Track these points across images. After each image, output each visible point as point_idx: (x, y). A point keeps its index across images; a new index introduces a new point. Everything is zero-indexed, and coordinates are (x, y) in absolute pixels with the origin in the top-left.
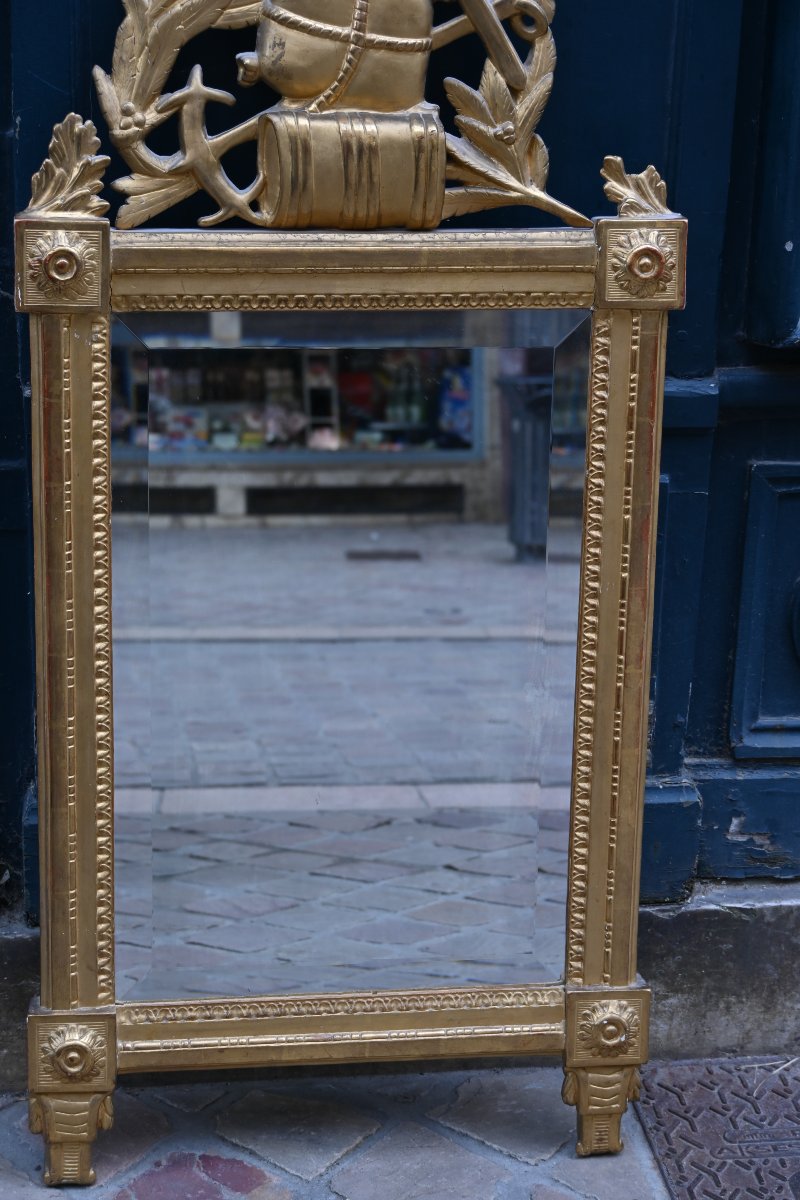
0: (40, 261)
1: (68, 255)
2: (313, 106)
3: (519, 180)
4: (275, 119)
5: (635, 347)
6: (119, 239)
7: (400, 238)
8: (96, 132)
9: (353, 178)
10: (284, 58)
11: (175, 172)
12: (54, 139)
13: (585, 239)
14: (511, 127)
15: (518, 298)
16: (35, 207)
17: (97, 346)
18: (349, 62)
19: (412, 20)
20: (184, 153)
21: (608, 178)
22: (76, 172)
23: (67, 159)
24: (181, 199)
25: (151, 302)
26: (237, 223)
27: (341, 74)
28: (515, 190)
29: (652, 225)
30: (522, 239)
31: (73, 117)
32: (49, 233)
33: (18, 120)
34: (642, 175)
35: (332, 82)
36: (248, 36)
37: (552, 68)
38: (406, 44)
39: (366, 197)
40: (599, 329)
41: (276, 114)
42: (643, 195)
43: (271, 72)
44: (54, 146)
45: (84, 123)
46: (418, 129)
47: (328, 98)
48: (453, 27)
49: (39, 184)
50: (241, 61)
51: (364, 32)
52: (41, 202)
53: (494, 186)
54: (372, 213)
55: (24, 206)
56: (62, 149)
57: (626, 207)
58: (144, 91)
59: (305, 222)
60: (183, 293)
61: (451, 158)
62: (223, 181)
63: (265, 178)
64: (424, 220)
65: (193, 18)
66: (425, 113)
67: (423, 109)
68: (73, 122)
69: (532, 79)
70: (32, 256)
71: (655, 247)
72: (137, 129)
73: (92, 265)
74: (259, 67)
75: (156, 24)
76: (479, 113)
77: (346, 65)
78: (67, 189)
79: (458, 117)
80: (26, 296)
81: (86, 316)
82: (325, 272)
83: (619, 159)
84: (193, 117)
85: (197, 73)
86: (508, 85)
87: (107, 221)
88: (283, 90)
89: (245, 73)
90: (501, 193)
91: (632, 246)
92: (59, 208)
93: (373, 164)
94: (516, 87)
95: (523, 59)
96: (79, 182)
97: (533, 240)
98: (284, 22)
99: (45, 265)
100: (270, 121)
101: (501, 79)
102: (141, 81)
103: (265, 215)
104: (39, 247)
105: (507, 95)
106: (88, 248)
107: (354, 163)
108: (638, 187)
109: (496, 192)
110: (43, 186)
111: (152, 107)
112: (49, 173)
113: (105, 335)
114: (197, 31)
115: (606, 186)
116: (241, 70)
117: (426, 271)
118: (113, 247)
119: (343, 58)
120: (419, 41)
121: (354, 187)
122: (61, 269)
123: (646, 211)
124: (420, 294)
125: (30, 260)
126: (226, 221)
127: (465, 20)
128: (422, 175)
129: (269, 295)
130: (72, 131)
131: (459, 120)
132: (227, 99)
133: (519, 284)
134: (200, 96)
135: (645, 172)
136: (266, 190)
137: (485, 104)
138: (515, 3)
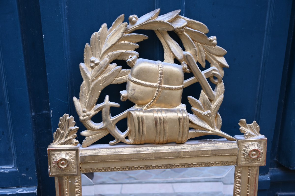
0: (56, 162)
1: (65, 160)
2: (145, 107)
3: (212, 127)
4: (132, 113)
5: (249, 177)
6: (82, 153)
7: (174, 148)
8: (74, 119)
9: (159, 131)
10: (135, 94)
11: (101, 129)
12: (60, 122)
13: (233, 145)
14: (210, 112)
15: (212, 163)
16: (54, 143)
17: (76, 184)
18: (157, 94)
19: (177, 80)
20: (104, 123)
21: (241, 126)
22: (67, 132)
23: (64, 128)
24: (104, 136)
25: (94, 170)
26: (121, 143)
27: (154, 97)
28: (211, 131)
29: (256, 141)
30: (213, 146)
31: (66, 115)
32: (58, 152)
33: (52, 111)
35: (151, 100)
36: (124, 86)
37: (223, 93)
38: (176, 88)
39: (163, 136)
40: (237, 171)
41: (133, 111)
42: (252, 130)
44: (60, 124)
45: (69, 117)
46: (180, 115)
47: (150, 105)
48: (191, 81)
49: (56, 136)
51: (161, 85)
52: (57, 142)
53: (204, 129)
54: (165, 139)
56: (63, 125)
57: (247, 135)
58: (90, 104)
59: (143, 142)
60: (104, 167)
61: (190, 122)
62: (116, 132)
63: (130, 130)
64: (182, 141)
65: (105, 81)
66: (182, 108)
67: (181, 107)
68: (66, 117)
69: (217, 96)
70: (54, 160)
71: (257, 148)
72: (88, 117)
73: (73, 162)
74: (127, 96)
75: (93, 84)
76: (199, 107)
77: (156, 95)
78: (64, 138)
80: (52, 172)
81: (72, 176)
82: (150, 160)
83: (245, 120)
84: (106, 112)
85: (107, 97)
86: (209, 99)
87: (77, 148)
88: (135, 102)
89: (123, 98)
90: (206, 132)
91: (250, 148)
92: (62, 144)
93: (165, 126)
94: (211, 99)
95: (213, 90)
98: (135, 82)
99: (58, 163)
100: (130, 113)
101: (207, 97)
102: (88, 102)
103: (130, 141)
104: (56, 157)
105: (208, 102)
106: (71, 157)
107: (158, 127)
108: (250, 127)
111: (93, 109)
112: (59, 132)
114: (106, 86)
115: (240, 128)
116: (121, 97)
117: (183, 158)
118: (80, 155)
119: (155, 93)
120: (180, 86)
121: (159, 134)
122: (63, 164)
123: (254, 136)
124: (180, 164)
125: (53, 161)
127: (195, 78)
128: (181, 129)
129: (132, 166)
130: (66, 120)
131: (193, 109)
132: (117, 106)
133: (212, 160)
134: (108, 105)
135: (253, 123)
136: (131, 133)
137: (201, 104)
138: (211, 73)
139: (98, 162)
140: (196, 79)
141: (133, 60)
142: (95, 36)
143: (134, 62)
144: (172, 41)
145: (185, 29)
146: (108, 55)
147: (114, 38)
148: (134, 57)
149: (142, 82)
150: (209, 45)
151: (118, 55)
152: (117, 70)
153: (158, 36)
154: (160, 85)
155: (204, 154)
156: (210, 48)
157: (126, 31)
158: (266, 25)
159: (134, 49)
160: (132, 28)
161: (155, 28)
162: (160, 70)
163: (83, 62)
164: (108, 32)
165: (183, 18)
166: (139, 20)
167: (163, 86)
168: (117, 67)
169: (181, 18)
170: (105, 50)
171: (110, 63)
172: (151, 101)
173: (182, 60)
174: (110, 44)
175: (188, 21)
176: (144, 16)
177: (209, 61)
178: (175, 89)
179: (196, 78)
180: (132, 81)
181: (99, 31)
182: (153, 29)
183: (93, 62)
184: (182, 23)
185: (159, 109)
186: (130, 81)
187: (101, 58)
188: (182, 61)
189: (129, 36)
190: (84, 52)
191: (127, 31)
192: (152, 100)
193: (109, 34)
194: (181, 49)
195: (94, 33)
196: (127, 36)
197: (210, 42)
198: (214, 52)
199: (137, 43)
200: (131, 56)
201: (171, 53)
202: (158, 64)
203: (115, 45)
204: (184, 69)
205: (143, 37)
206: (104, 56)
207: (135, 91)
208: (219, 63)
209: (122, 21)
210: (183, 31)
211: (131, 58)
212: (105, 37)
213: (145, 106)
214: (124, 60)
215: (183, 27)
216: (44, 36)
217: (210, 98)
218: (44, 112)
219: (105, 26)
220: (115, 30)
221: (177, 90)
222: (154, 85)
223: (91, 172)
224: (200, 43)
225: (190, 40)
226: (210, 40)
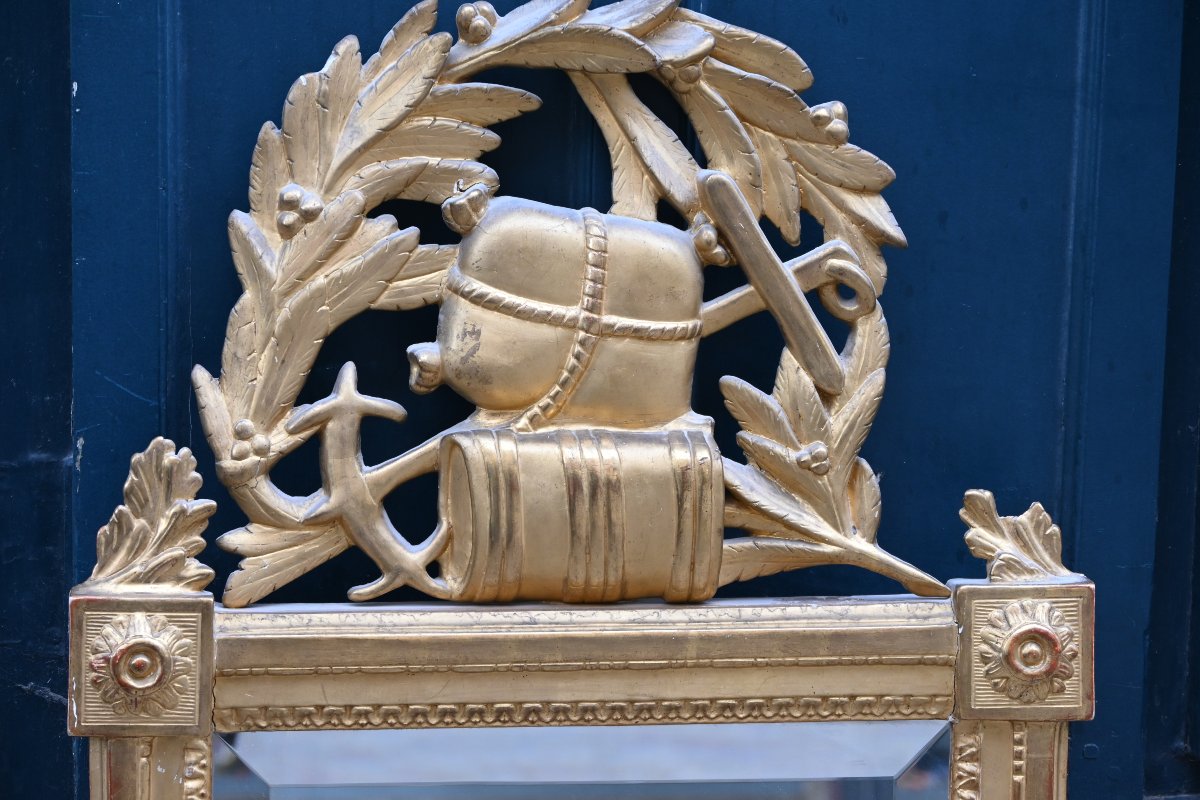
0: (106, 659)
1: (150, 650)
2: (524, 422)
3: (836, 527)
4: (465, 442)
5: (1018, 778)
6: (228, 624)
7: (654, 617)
8: (195, 465)
9: (583, 528)
10: (479, 353)
11: (314, 521)
12: (132, 476)
13: (937, 614)
14: (822, 449)
15: (837, 705)
16: (101, 577)
17: (191, 784)
18: (577, 357)
19: (672, 294)
20: (329, 492)
21: (971, 522)
22: (163, 525)
23: (151, 506)
24: (325, 559)
25: (275, 716)
26: (406, 594)
27: (566, 374)
28: (830, 542)
29: (1040, 593)
30: (842, 617)
31: (161, 444)
32: (121, 617)
33: (80, 443)
34: (1024, 518)
35: (553, 386)
36: (425, 321)
37: (883, 361)
38: (663, 330)
39: (602, 557)
40: (961, 750)
41: (466, 434)
42: (1026, 546)
43: (459, 374)
44: (131, 487)
45: (176, 453)
46: (682, 456)
47: (545, 409)
48: (733, 302)
49: (109, 542)
50: (415, 358)
51: (599, 314)
52: (110, 569)
53: (799, 536)
54: (612, 579)
55: (85, 575)
56: (143, 490)
57: (999, 567)
58: (269, 401)
59: (510, 592)
60: (324, 703)
61: (731, 495)
62: (387, 535)
63: (450, 528)
64: (692, 588)
65: (344, 295)
66: (693, 429)
67: (689, 424)
68: (160, 451)
69: (852, 377)
70: (96, 651)
71: (1045, 627)
72: (257, 458)
73: (186, 664)
74: (442, 366)
75: (287, 305)
76: (774, 427)
77: (572, 361)
78: (149, 550)
79: (741, 433)
80: (86, 711)
81: (176, 740)
82: (542, 670)
83: (987, 494)
84: (342, 440)
85: (349, 373)
86: (818, 388)
87: (208, 597)
88: (476, 398)
89: (420, 375)
90: (806, 547)
91: (1010, 626)
92: (137, 579)
93: (613, 505)
94: (828, 389)
95: (839, 349)
96: (168, 539)
97: (859, 618)
98: (478, 300)
99: (114, 665)
100: (455, 444)
101: (807, 380)
102: (264, 387)
103: (450, 583)
104: (106, 638)
105: (815, 402)
106: (179, 638)
107: (584, 507)
108: (1017, 535)
109: (801, 546)
110: (115, 543)
111: (281, 425)
112: (123, 527)
113: (203, 767)
114: (348, 315)
115: (969, 535)
116: (415, 370)
117: (696, 666)
118: (218, 636)
119: (568, 351)
120: (681, 325)
121: (584, 542)
122: (138, 671)
123: (1031, 572)
124: (686, 700)
125: (92, 658)
126: (390, 593)
127: (751, 292)
128: (688, 523)
129: (455, 704)
130: (159, 465)
131: (744, 439)
132: (393, 411)
133: (838, 684)
134: (353, 408)
135: (1027, 513)
136: (452, 546)
137: (782, 415)
138: (826, 268)
139: (297, 674)
140: (756, 293)
141: (470, 201)
142: (306, 91)
143: (476, 210)
144: (646, 120)
145: (706, 69)
146: (362, 175)
147: (390, 99)
148: (479, 187)
149: (509, 298)
150: (813, 142)
151: (404, 176)
152: (397, 245)
153: (586, 99)
154: (591, 315)
156: (817, 153)
157: (443, 71)
158: (1080, 60)
159: (479, 154)
160: (471, 59)
161: (569, 58)
162: (591, 246)
163: (246, 208)
164: (362, 73)
165: (694, 21)
166: (502, 25)
167: (608, 318)
168: (399, 231)
169: (685, 19)
170: (348, 152)
171: (366, 213)
172: (552, 393)
173: (693, 209)
174: (370, 127)
175: (717, 34)
176: (527, 7)
177: (815, 213)
178: (658, 334)
179: (757, 288)
180: (465, 295)
181: (325, 70)
182: (564, 64)
183: (289, 205)
184: (691, 41)
185: (587, 431)
186: (455, 296)
187: (329, 190)
188: (695, 213)
189: (456, 91)
190: (249, 163)
191: (449, 72)
192: (557, 388)
193: (369, 82)
194: (689, 155)
195: (303, 79)
196: (450, 92)
197: (816, 125)
198: (838, 172)
199: (492, 127)
200: (461, 181)
201: (643, 175)
202: (585, 219)
203: (392, 132)
204: (701, 249)
205: (519, 101)
206: (342, 181)
207: (477, 339)
208: (860, 221)
209: (428, 28)
210: (697, 77)
211: (461, 191)
212: (351, 98)
213: (521, 416)
214: (428, 200)
215: (694, 60)
216: (75, 86)
217: (824, 386)
218: (33, 456)
219: (351, 46)
220: (396, 67)
221: (670, 343)
222: (564, 316)
223: (262, 729)
224: (772, 131)
225: (726, 116)
226: (818, 117)
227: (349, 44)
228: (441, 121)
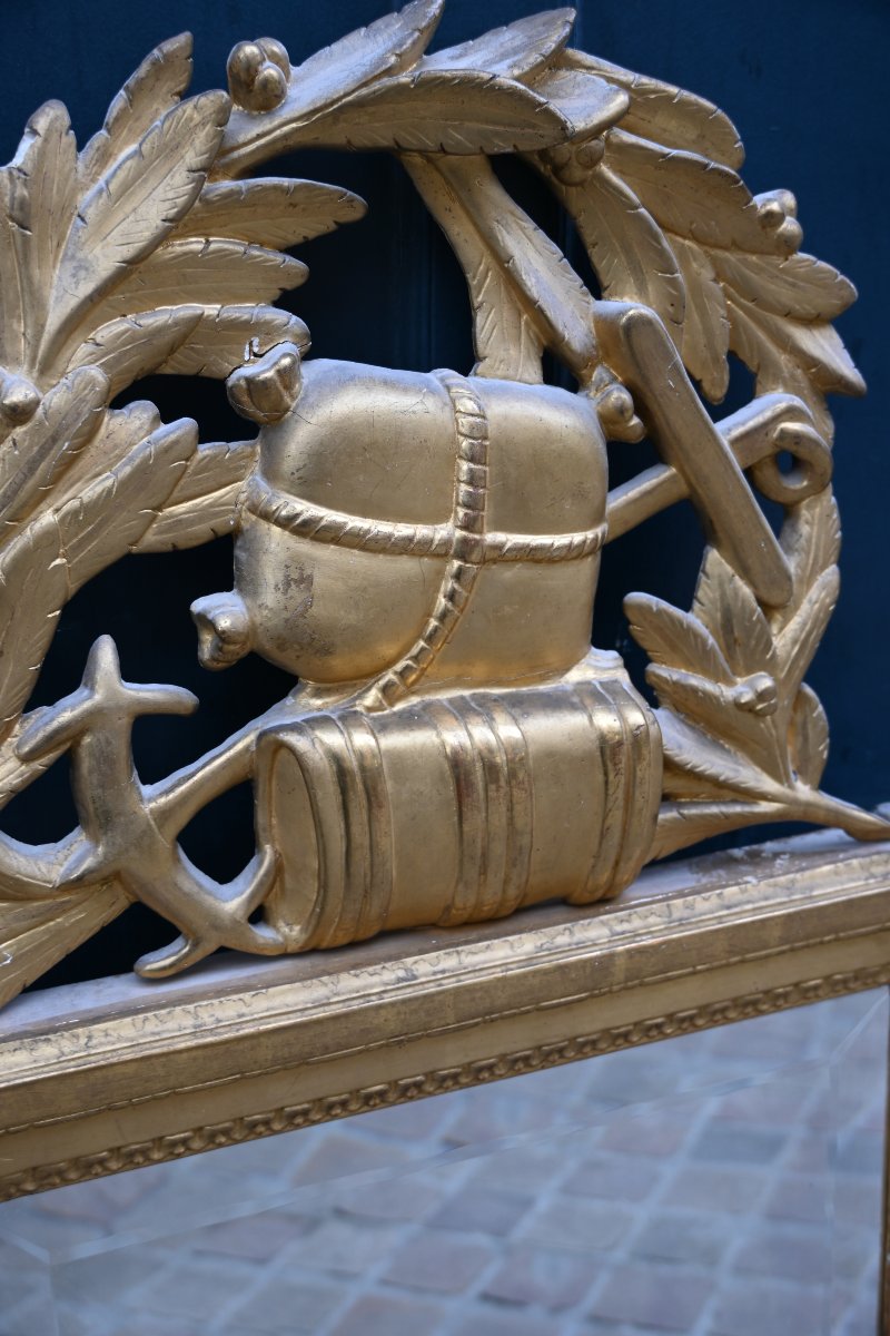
2: (372, 696)
4: (299, 742)
9: (479, 847)
10: (314, 610)
11: (76, 884)
14: (765, 682)
15: (780, 996)
18: (451, 597)
19: (579, 494)
20: (95, 838)
24: (97, 929)
27: (433, 623)
28: (771, 799)
35: (416, 641)
38: (569, 547)
39: (502, 875)
41: (295, 728)
43: (282, 644)
46: (606, 721)
47: (402, 674)
48: (648, 493)
50: (211, 625)
51: (481, 532)
53: (731, 795)
54: (511, 898)
60: (121, 1143)
63: (277, 858)
64: (609, 888)
65: (90, 537)
66: (606, 676)
67: (597, 668)
69: (801, 581)
74: (252, 631)
76: (699, 658)
77: (442, 602)
79: (652, 668)
85: (106, 652)
86: (760, 602)
89: (216, 647)
93: (520, 808)
94: (771, 600)
98: (305, 529)
101: (746, 591)
103: (285, 931)
105: (759, 619)
107: (480, 816)
109: (737, 808)
111: (7, 748)
114: (97, 566)
116: (208, 638)
117: (623, 990)
119: (440, 588)
121: (478, 862)
124: (606, 1030)
127: (672, 476)
128: (616, 818)
129: (308, 1102)
131: (658, 676)
132: (180, 703)
133: (785, 973)
134: (119, 708)
136: (282, 882)
137: (711, 641)
138: (775, 435)
139: (81, 1118)
140: (680, 476)
141: (281, 373)
143: (288, 387)
144: (523, 229)
145: (609, 145)
146: (99, 340)
147: (134, 210)
148: (286, 349)
149: (354, 522)
150: (753, 252)
151: (167, 339)
152: (167, 450)
153: (428, 199)
154: (471, 536)
155: (742, 944)
156: (759, 270)
157: (218, 157)
159: (276, 294)
160: (259, 137)
161: (418, 131)
162: (463, 430)
164: (80, 166)
165: (589, 68)
166: (300, 79)
167: (493, 537)
168: (163, 428)
169: (578, 64)
170: (72, 302)
171: (109, 401)
172: (415, 651)
173: (591, 362)
174: (106, 258)
175: (627, 89)
176: (336, 47)
177: (748, 357)
178: (564, 553)
179: (681, 470)
180: (284, 523)
181: (16, 162)
182: (409, 141)
184: (592, 101)
185: (462, 698)
186: (264, 525)
187: (46, 367)
188: (593, 367)
189: (239, 192)
191: (226, 160)
192: (422, 643)
193: (94, 180)
194: (580, 281)
196: (231, 194)
197: (764, 227)
198: (784, 294)
199: (292, 251)
200: (256, 341)
201: (520, 316)
202: (448, 388)
203: (142, 266)
204: (609, 421)
205: (335, 205)
206: (66, 354)
207: (308, 589)
208: (809, 363)
209: (182, 86)
210: (598, 159)
211: (256, 355)
212: (67, 209)
213: (369, 689)
214: (205, 373)
215: (595, 132)
217: (765, 596)
219: (56, 118)
220: (138, 153)
221: (576, 562)
222: (432, 541)
223: (31, 1193)
224: (695, 239)
225: (640, 218)
226: (770, 214)
227: (51, 116)
228: (217, 243)
